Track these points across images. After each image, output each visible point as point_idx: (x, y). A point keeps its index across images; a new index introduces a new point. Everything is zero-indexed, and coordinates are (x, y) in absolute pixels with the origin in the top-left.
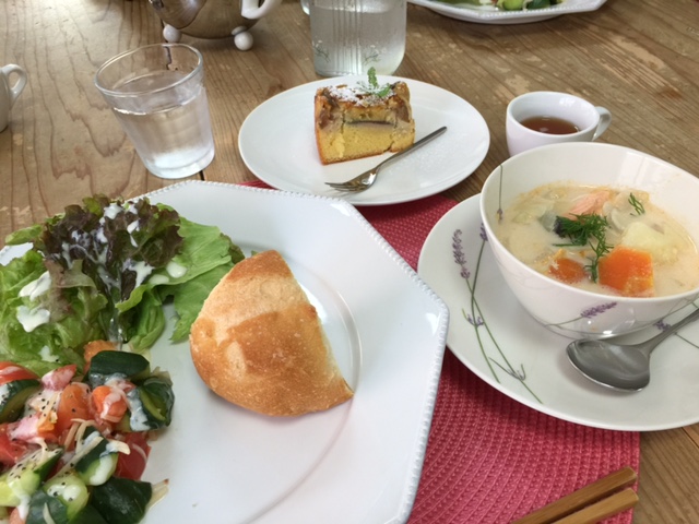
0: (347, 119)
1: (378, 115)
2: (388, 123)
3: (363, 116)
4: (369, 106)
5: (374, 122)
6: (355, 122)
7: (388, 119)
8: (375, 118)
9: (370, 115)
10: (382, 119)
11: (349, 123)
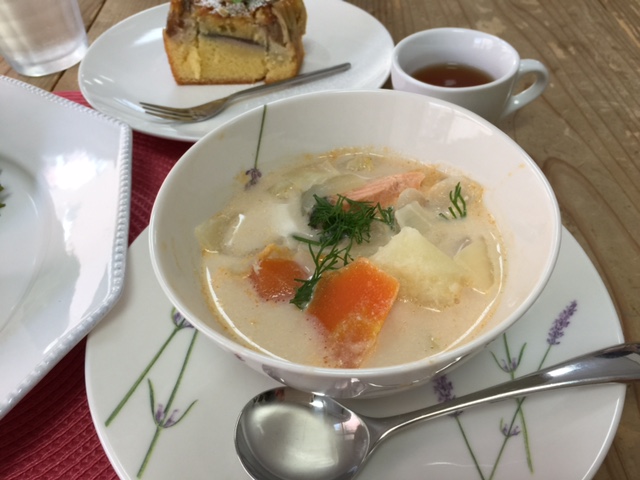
0: (202, 30)
1: (243, 30)
2: (257, 44)
3: (223, 28)
4: (229, 16)
5: (238, 39)
6: (212, 35)
7: (256, 37)
8: (238, 34)
9: (233, 29)
10: (249, 37)
11: (204, 35)
